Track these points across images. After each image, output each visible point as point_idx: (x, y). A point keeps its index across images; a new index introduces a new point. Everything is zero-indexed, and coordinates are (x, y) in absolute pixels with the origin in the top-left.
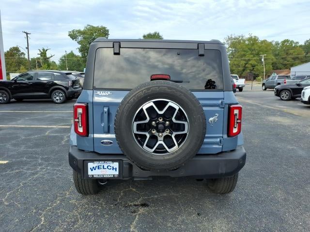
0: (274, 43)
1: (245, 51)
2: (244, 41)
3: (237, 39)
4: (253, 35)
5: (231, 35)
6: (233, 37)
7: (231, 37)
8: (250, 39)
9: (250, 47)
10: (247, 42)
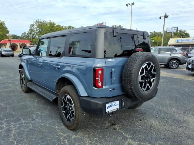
0: (64, 27)
1: (48, 31)
2: (47, 24)
3: (42, 22)
4: (51, 21)
5: (38, 20)
6: (40, 21)
7: (38, 21)
8: (50, 23)
9: (51, 28)
10: (49, 25)
